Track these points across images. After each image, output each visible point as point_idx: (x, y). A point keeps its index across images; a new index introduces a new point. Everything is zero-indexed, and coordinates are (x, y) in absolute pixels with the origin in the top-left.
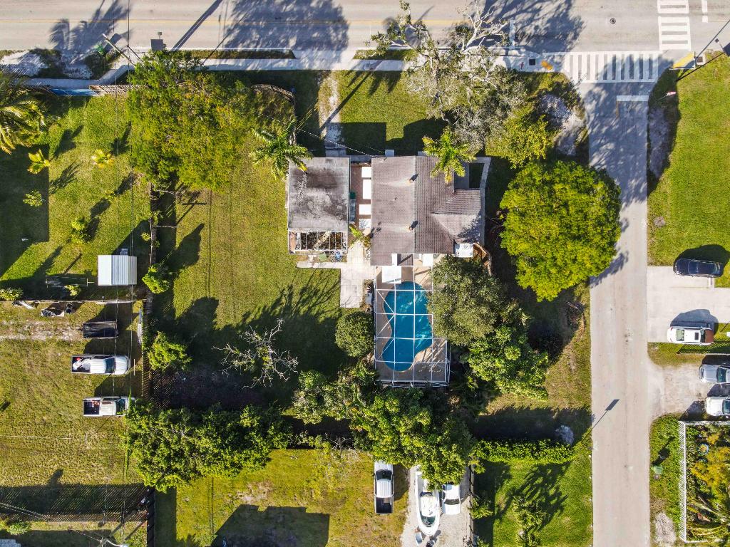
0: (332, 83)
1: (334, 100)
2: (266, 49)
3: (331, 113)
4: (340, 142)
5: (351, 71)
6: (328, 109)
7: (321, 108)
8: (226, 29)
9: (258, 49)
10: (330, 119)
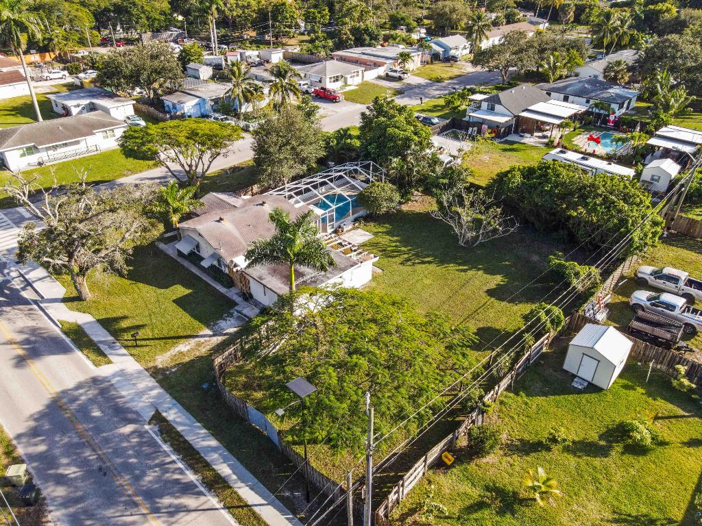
0: (163, 359)
1: (184, 347)
2: (166, 448)
3: (202, 340)
4: (231, 315)
5: (131, 355)
6: (199, 345)
7: (204, 350)
8: (173, 519)
9: (174, 457)
10: (210, 336)
